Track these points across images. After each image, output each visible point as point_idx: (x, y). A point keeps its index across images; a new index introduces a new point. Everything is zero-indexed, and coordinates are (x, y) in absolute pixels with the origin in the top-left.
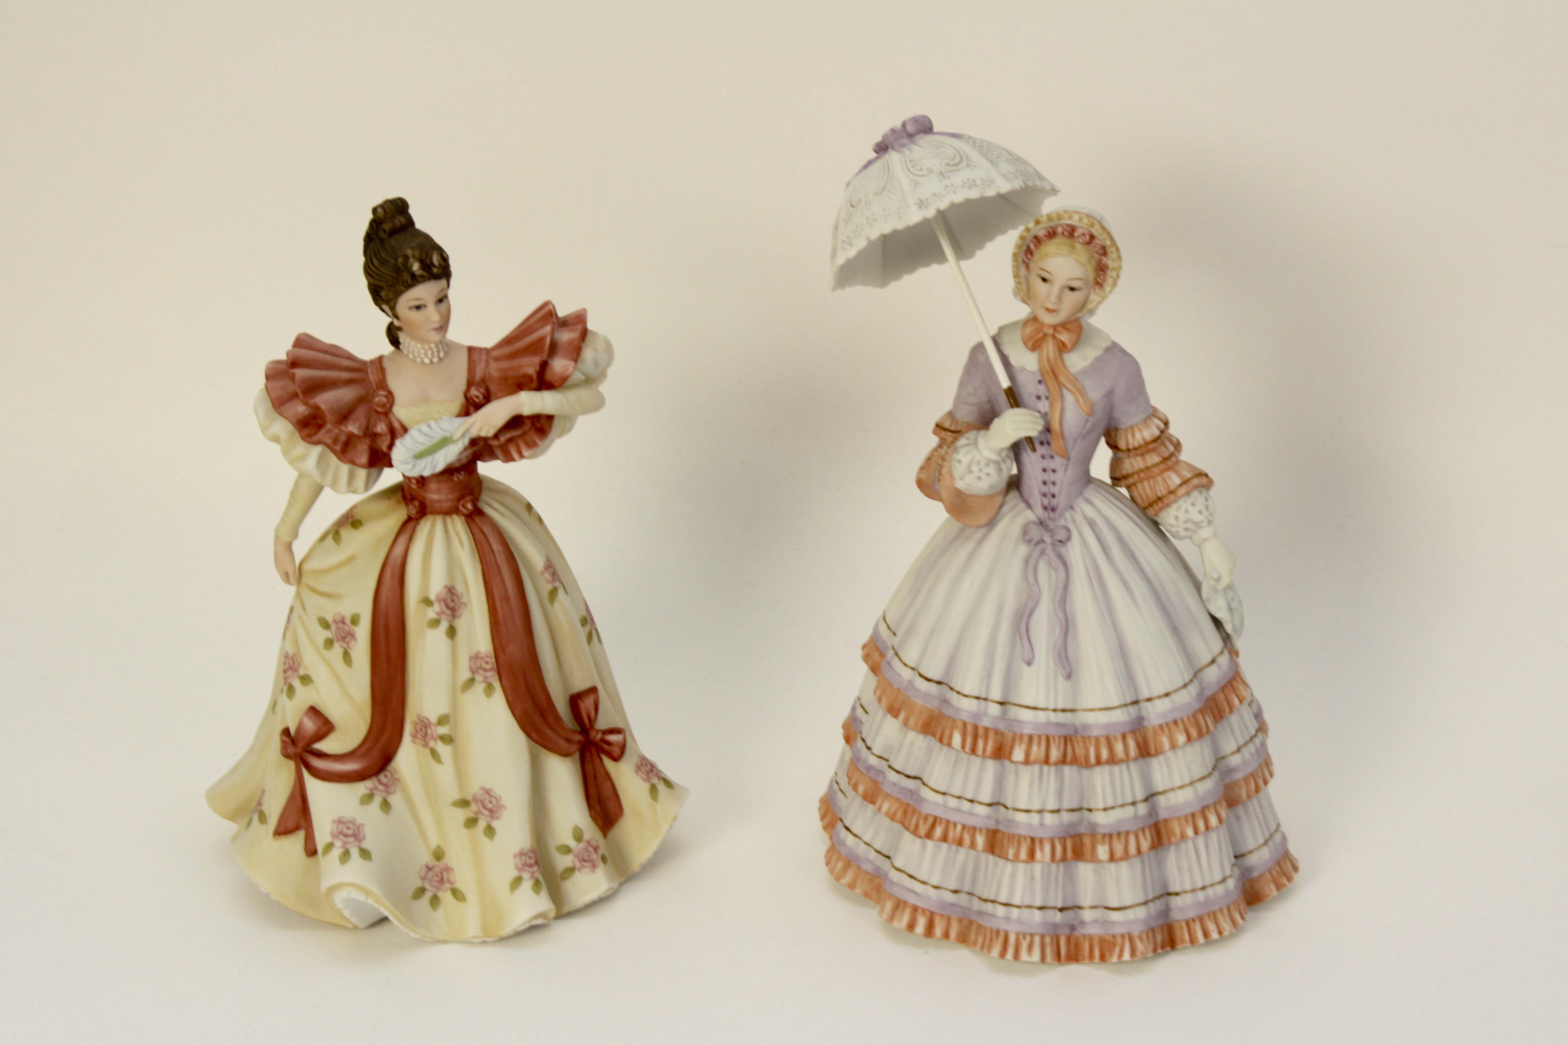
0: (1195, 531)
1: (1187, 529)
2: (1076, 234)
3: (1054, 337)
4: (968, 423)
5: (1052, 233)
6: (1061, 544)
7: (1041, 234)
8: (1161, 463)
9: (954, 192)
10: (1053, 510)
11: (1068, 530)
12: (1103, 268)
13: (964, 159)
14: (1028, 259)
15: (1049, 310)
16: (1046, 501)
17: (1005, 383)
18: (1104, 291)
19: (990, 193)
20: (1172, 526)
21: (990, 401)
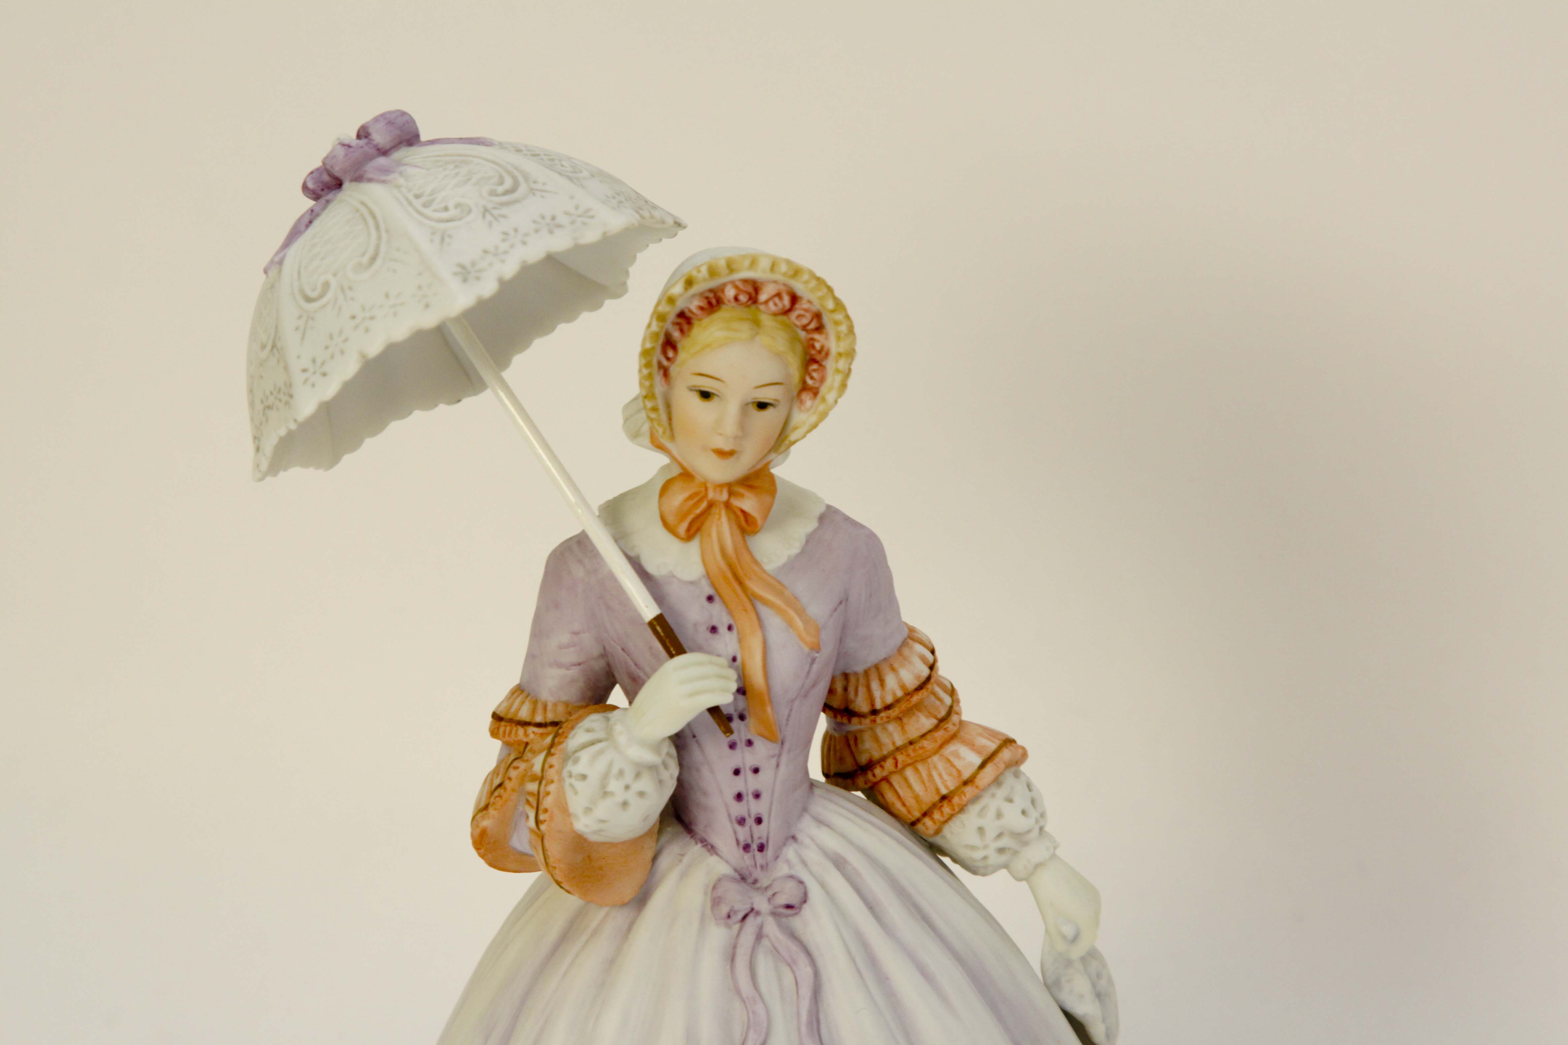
0: (1016, 853)
1: (1001, 851)
2: (763, 297)
3: (727, 505)
4: (566, 704)
5: (714, 301)
6: (789, 911)
7: (694, 305)
8: (936, 728)
9: (524, 243)
10: (761, 848)
11: (801, 882)
12: (818, 358)
13: (521, 179)
14: (668, 359)
15: (722, 454)
16: (743, 833)
17: (649, 610)
18: (824, 400)
19: (591, 236)
20: (973, 848)
21: (604, 655)
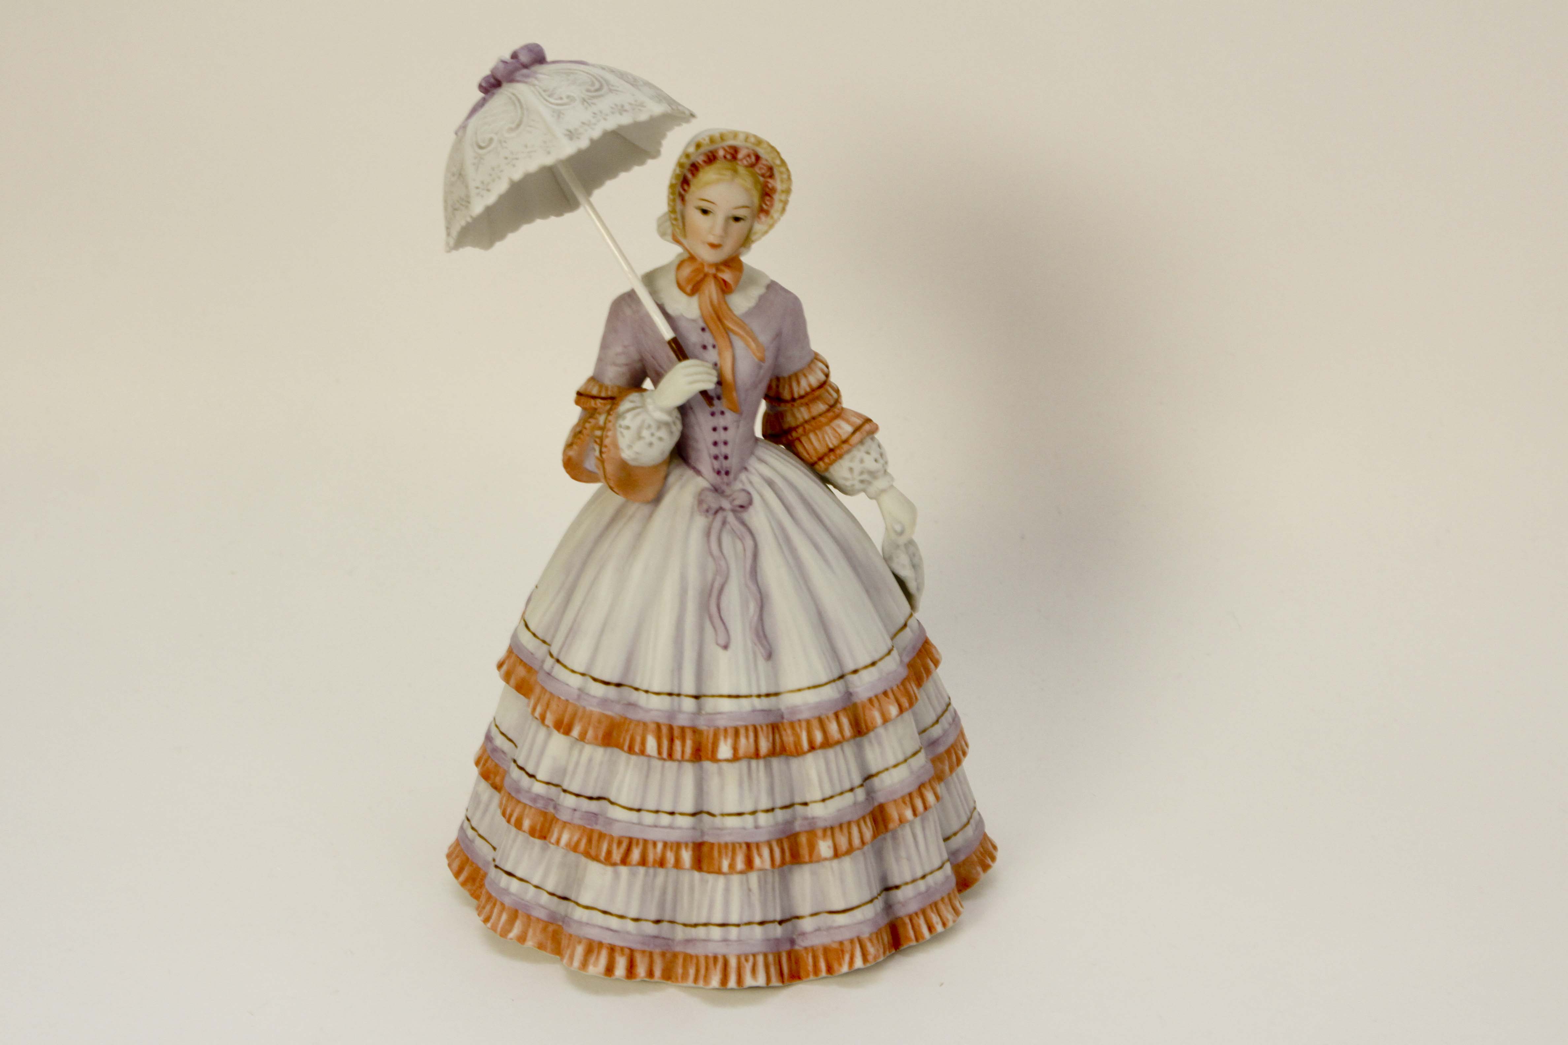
0: (869, 483)
1: (862, 481)
2: (740, 156)
3: (715, 277)
4: (619, 387)
5: (712, 158)
6: (742, 509)
7: (700, 159)
8: (828, 411)
9: (605, 119)
10: (727, 473)
11: (749, 493)
12: (770, 193)
13: (604, 82)
14: (684, 190)
15: (713, 246)
16: (717, 464)
17: (668, 334)
18: (772, 217)
19: (643, 117)
20: (846, 479)
21: (642, 360)
